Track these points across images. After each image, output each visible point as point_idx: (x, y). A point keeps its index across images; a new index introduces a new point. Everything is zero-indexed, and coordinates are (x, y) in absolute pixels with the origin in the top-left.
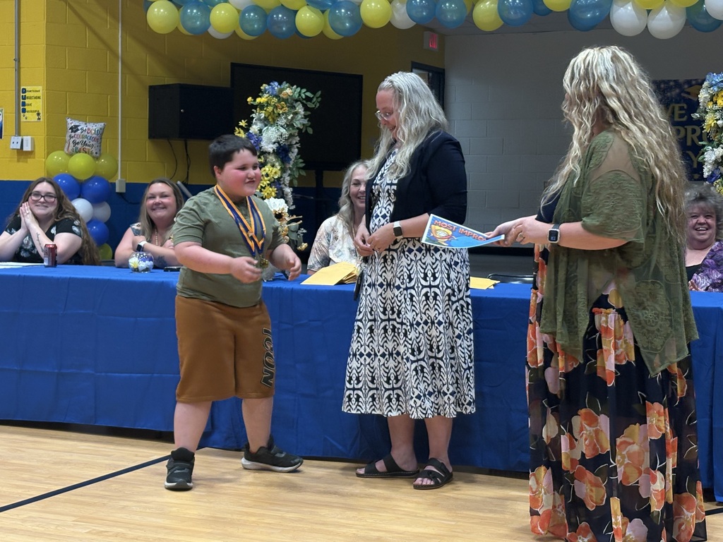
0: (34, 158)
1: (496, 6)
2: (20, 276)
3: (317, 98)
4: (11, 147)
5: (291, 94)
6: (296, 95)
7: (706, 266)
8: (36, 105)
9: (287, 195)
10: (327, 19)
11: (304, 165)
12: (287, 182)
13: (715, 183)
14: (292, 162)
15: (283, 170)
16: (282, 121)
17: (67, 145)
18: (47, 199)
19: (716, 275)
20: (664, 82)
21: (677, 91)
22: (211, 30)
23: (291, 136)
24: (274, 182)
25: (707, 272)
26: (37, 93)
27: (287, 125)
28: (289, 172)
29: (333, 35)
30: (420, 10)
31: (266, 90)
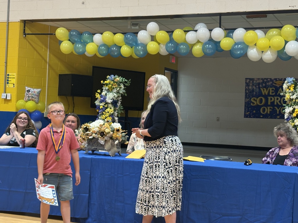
0: (11, 102)
1: (202, 47)
2: (11, 152)
3: (129, 82)
4: (2, 98)
5: (119, 80)
6: (121, 81)
7: (290, 156)
8: (13, 81)
9: (116, 120)
10: (133, 50)
11: (123, 108)
12: (116, 115)
13: (289, 121)
14: (118, 107)
15: (115, 110)
16: (115, 91)
17: (25, 97)
18: (25, 120)
19: (294, 160)
20: (266, 79)
21: (271, 82)
22: (86, 53)
23: (118, 97)
24: (111, 115)
25: (291, 159)
26: (14, 76)
27: (117, 92)
28: (117, 111)
29: (135, 57)
30: (171, 48)
31: (109, 78)
